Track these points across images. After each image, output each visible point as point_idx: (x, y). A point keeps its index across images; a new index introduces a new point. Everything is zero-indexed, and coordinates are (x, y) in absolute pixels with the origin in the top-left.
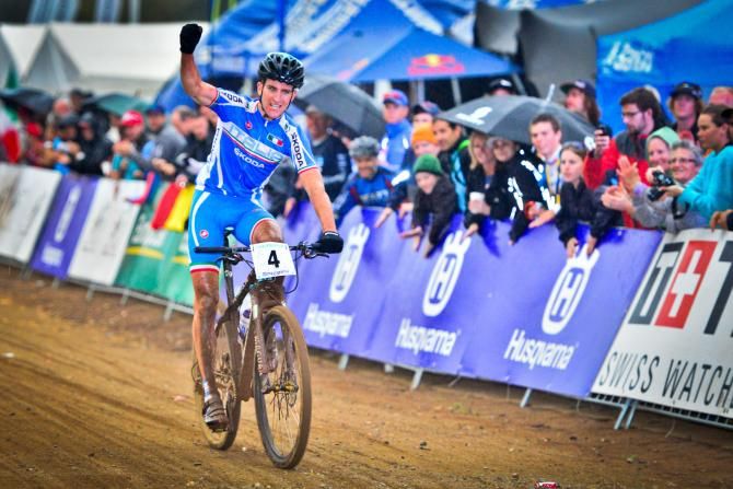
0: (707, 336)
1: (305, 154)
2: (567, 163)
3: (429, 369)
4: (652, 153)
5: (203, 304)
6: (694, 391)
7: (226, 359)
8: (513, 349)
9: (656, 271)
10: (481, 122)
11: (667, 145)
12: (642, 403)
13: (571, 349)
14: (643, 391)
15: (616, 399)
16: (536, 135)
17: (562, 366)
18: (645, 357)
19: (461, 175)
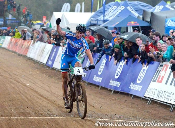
0: (166, 85)
1: (87, 47)
2: (142, 47)
3: (115, 90)
4: (158, 46)
5: (64, 80)
6: (162, 97)
7: (70, 92)
8: (131, 86)
9: (158, 70)
10: (126, 38)
11: (161, 44)
12: (153, 99)
13: (142, 87)
14: (153, 96)
15: (148, 98)
16: (137, 41)
17: (140, 90)
18: (154, 89)
19: (122, 49)
